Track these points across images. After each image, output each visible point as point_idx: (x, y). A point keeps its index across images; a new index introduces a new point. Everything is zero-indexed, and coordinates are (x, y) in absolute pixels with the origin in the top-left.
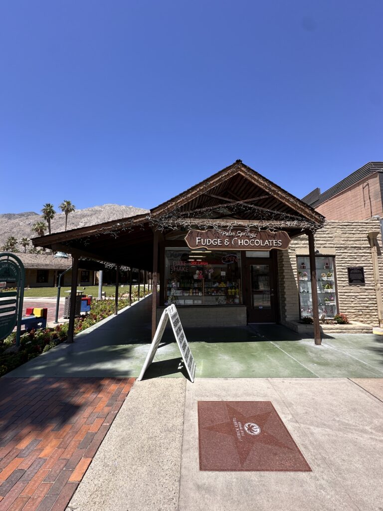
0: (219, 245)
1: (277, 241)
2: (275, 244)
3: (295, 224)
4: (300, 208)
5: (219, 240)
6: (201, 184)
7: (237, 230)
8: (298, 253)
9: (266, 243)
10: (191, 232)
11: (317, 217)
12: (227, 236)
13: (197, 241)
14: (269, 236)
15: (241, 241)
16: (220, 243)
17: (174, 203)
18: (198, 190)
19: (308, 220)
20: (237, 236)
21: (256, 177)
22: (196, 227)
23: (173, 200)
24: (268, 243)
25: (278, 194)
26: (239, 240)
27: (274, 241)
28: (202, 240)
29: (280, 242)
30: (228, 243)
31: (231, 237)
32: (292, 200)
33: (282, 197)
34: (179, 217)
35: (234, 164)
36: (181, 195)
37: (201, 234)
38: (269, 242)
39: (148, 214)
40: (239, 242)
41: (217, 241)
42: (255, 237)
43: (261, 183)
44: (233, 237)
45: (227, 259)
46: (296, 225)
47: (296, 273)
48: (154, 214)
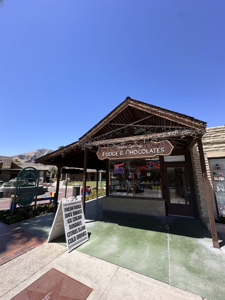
0: (117, 156)
1: (160, 149)
2: (159, 151)
3: (175, 133)
4: (179, 119)
5: (116, 152)
6: (105, 118)
7: (129, 144)
8: (209, 156)
9: (150, 152)
10: (100, 149)
11: (196, 124)
12: (122, 149)
13: (103, 154)
14: (153, 145)
15: (131, 152)
16: (117, 154)
17: (90, 133)
18: (103, 122)
19: (188, 128)
20: (129, 149)
21: (140, 105)
22: (102, 146)
23: (90, 131)
24: (152, 151)
25: (158, 113)
26: (130, 151)
27: (157, 149)
28: (106, 153)
29: (162, 149)
30: (122, 154)
31: (124, 150)
32: (170, 114)
33: (161, 114)
34: (93, 141)
35: (125, 100)
36: (94, 127)
37: (106, 150)
38: (153, 150)
39: (78, 142)
40: (130, 153)
41: (115, 153)
42: (142, 148)
43: (144, 108)
44: (126, 149)
45: (151, 164)
46: (176, 134)
47: (209, 174)
48: (81, 141)
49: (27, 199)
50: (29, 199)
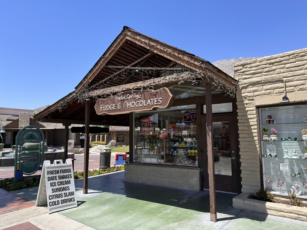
0: (114, 110)
1: (157, 100)
2: (156, 102)
3: (174, 77)
4: (178, 57)
5: (114, 105)
6: (101, 59)
7: (127, 93)
8: (258, 104)
9: (148, 103)
10: (98, 101)
11: (196, 63)
12: (120, 101)
13: (101, 108)
14: (151, 94)
15: (129, 104)
16: (115, 108)
17: (86, 80)
18: (99, 64)
19: (187, 69)
20: (127, 100)
21: (138, 38)
22: (99, 97)
23: (86, 77)
24: (150, 103)
25: (157, 49)
26: (128, 103)
27: (155, 99)
28: (104, 106)
29: (160, 100)
30: (120, 107)
31: (123, 101)
32: (170, 50)
33: (161, 51)
34: (90, 90)
35: (122, 31)
36: (90, 72)
37: (104, 101)
38: (151, 101)
39: (74, 92)
40: (128, 105)
41: (113, 106)
42: (140, 98)
43: (142, 42)
44: (123, 100)
45: (188, 117)
46: (175, 79)
47: (256, 131)
48: (77, 91)
49: (31, 165)
50: (33, 166)
